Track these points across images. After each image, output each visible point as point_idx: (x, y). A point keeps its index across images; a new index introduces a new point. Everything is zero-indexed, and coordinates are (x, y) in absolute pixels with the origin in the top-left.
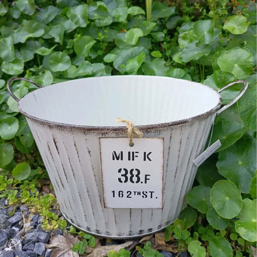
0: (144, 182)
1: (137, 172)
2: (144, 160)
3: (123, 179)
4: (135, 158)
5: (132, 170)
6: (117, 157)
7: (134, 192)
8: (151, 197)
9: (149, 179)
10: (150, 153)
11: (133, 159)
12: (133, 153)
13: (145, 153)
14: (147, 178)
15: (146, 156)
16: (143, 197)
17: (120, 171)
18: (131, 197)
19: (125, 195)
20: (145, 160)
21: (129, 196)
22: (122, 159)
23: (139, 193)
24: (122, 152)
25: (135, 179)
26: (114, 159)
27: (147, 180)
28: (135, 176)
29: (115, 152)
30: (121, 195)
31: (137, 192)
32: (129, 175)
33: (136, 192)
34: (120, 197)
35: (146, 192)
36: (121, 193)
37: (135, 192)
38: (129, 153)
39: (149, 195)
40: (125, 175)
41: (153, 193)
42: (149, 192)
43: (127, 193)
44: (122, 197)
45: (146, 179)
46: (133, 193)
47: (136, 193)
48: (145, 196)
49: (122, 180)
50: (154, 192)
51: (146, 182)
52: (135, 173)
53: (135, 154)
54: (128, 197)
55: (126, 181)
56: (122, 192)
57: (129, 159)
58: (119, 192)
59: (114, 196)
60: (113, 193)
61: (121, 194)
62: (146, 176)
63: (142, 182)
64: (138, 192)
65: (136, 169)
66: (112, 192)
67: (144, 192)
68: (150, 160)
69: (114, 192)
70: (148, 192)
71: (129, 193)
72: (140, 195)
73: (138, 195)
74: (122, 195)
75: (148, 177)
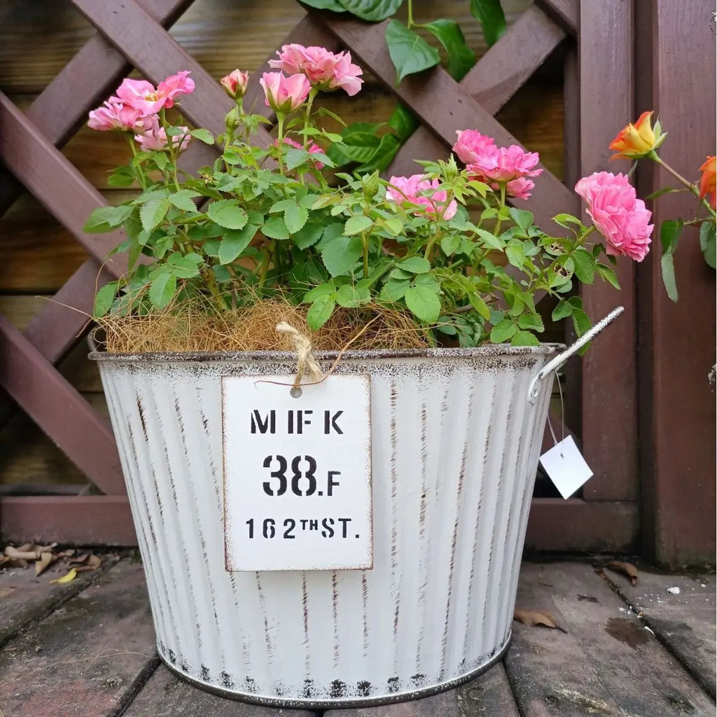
0: (325, 492)
1: (308, 463)
2: (326, 433)
3: (275, 484)
4: (304, 426)
5: (297, 460)
6: (262, 425)
7: (301, 521)
8: (345, 536)
9: (337, 484)
10: (340, 413)
11: (300, 431)
12: (300, 413)
13: (327, 414)
14: (333, 481)
15: (330, 422)
16: (324, 534)
17: (267, 462)
18: (293, 537)
19: (280, 529)
20: (327, 431)
21: (288, 534)
22: (273, 431)
23: (314, 525)
24: (273, 413)
25: (304, 484)
26: (253, 431)
27: (333, 486)
28: (303, 475)
29: (256, 412)
30: (269, 532)
31: (309, 522)
32: (289, 474)
33: (307, 521)
34: (266, 536)
35: (332, 522)
36: (269, 524)
37: (304, 522)
38: (291, 413)
39: (338, 527)
40: (279, 475)
41: (347, 522)
42: (340, 520)
43: (285, 524)
44: (272, 536)
45: (331, 484)
46: (299, 525)
47: (307, 525)
48: (328, 533)
49: (272, 487)
50: (350, 520)
51: (330, 493)
52: (304, 467)
53: (305, 417)
54: (286, 536)
55: (282, 491)
56: (273, 522)
57: (291, 431)
58: (266, 522)
59: (251, 536)
60: (249, 525)
61: (268, 527)
62: (331, 474)
63: (320, 493)
64: (311, 521)
65: (306, 456)
66: (248, 523)
67: (325, 520)
68: (340, 432)
69: (251, 522)
70: (336, 521)
71: (289, 524)
72: (316, 529)
73: (311, 529)
74: (273, 529)
75: (335, 478)
